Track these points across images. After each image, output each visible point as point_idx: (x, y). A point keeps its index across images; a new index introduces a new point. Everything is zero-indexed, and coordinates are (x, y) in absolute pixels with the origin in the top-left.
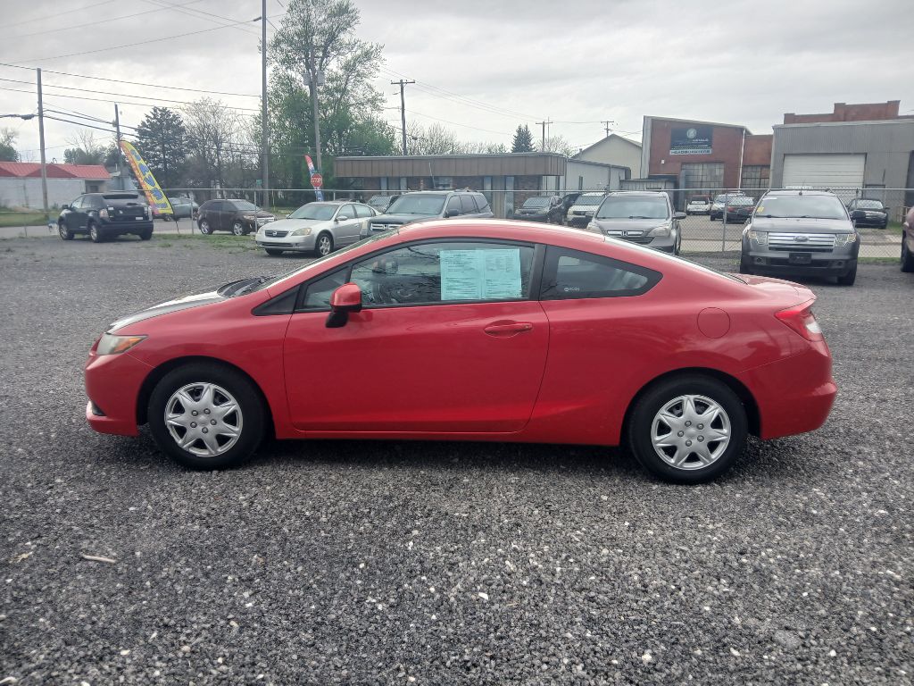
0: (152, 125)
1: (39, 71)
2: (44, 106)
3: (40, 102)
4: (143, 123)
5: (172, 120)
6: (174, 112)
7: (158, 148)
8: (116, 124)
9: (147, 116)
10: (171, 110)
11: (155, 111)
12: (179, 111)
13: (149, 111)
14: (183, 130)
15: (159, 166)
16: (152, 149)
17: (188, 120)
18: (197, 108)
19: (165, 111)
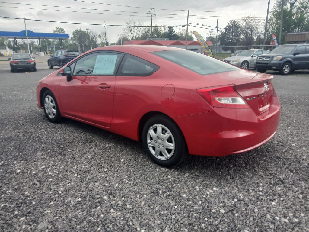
0: (230, 26)
1: (188, 11)
2: (189, 22)
3: (188, 21)
4: (227, 26)
5: (237, 24)
6: (237, 21)
7: (231, 34)
8: (217, 27)
9: (228, 23)
10: (237, 20)
11: (231, 21)
12: (239, 20)
13: (229, 22)
14: (239, 27)
15: (230, 41)
16: (228, 35)
17: (242, 24)
18: (246, 19)
19: (234, 21)
